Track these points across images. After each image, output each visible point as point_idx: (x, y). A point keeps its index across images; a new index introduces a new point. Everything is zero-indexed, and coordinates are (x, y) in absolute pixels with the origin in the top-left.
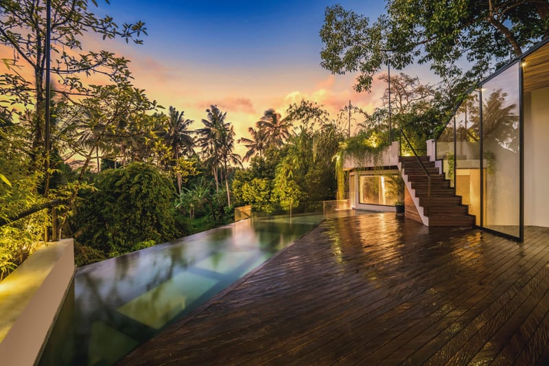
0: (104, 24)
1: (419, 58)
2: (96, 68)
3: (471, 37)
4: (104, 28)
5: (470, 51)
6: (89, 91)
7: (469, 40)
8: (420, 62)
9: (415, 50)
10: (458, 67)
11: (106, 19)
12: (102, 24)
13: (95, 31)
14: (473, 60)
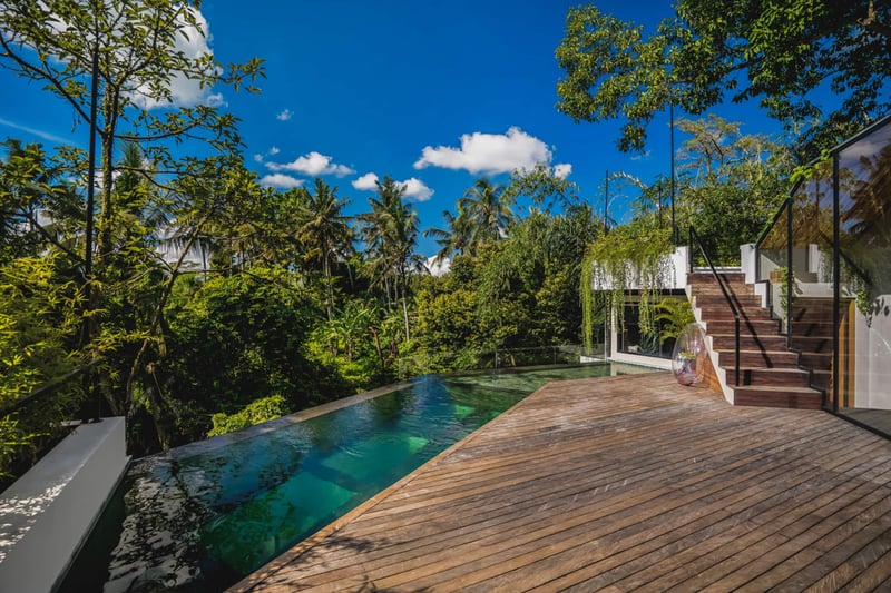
0: (201, 65)
1: (735, 92)
2: (189, 132)
3: (839, 49)
4: (202, 72)
5: (838, 74)
6: (181, 165)
7: (835, 55)
8: (737, 99)
9: (728, 77)
10: (813, 103)
11: (203, 58)
12: (197, 66)
13: (187, 75)
14: (843, 90)
